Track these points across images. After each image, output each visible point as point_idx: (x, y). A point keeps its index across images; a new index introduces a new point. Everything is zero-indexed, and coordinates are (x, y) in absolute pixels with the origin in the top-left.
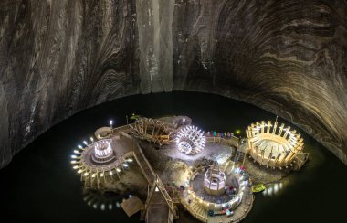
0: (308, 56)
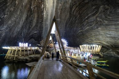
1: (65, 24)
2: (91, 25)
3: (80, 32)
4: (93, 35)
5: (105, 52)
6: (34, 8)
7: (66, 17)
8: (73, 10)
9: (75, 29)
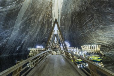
0: (90, 27)
1: (68, 30)
2: (90, 29)
3: (82, 35)
4: (93, 36)
5: (109, 51)
6: (46, 21)
7: (68, 24)
8: (74, 18)
9: (77, 32)
